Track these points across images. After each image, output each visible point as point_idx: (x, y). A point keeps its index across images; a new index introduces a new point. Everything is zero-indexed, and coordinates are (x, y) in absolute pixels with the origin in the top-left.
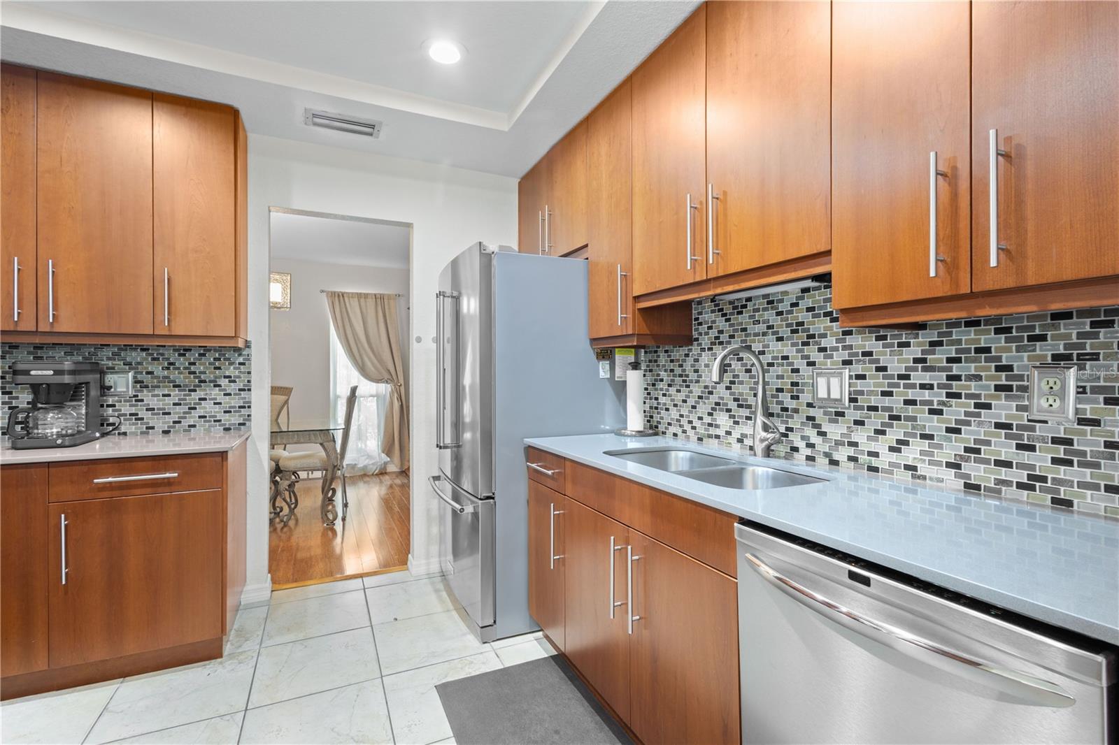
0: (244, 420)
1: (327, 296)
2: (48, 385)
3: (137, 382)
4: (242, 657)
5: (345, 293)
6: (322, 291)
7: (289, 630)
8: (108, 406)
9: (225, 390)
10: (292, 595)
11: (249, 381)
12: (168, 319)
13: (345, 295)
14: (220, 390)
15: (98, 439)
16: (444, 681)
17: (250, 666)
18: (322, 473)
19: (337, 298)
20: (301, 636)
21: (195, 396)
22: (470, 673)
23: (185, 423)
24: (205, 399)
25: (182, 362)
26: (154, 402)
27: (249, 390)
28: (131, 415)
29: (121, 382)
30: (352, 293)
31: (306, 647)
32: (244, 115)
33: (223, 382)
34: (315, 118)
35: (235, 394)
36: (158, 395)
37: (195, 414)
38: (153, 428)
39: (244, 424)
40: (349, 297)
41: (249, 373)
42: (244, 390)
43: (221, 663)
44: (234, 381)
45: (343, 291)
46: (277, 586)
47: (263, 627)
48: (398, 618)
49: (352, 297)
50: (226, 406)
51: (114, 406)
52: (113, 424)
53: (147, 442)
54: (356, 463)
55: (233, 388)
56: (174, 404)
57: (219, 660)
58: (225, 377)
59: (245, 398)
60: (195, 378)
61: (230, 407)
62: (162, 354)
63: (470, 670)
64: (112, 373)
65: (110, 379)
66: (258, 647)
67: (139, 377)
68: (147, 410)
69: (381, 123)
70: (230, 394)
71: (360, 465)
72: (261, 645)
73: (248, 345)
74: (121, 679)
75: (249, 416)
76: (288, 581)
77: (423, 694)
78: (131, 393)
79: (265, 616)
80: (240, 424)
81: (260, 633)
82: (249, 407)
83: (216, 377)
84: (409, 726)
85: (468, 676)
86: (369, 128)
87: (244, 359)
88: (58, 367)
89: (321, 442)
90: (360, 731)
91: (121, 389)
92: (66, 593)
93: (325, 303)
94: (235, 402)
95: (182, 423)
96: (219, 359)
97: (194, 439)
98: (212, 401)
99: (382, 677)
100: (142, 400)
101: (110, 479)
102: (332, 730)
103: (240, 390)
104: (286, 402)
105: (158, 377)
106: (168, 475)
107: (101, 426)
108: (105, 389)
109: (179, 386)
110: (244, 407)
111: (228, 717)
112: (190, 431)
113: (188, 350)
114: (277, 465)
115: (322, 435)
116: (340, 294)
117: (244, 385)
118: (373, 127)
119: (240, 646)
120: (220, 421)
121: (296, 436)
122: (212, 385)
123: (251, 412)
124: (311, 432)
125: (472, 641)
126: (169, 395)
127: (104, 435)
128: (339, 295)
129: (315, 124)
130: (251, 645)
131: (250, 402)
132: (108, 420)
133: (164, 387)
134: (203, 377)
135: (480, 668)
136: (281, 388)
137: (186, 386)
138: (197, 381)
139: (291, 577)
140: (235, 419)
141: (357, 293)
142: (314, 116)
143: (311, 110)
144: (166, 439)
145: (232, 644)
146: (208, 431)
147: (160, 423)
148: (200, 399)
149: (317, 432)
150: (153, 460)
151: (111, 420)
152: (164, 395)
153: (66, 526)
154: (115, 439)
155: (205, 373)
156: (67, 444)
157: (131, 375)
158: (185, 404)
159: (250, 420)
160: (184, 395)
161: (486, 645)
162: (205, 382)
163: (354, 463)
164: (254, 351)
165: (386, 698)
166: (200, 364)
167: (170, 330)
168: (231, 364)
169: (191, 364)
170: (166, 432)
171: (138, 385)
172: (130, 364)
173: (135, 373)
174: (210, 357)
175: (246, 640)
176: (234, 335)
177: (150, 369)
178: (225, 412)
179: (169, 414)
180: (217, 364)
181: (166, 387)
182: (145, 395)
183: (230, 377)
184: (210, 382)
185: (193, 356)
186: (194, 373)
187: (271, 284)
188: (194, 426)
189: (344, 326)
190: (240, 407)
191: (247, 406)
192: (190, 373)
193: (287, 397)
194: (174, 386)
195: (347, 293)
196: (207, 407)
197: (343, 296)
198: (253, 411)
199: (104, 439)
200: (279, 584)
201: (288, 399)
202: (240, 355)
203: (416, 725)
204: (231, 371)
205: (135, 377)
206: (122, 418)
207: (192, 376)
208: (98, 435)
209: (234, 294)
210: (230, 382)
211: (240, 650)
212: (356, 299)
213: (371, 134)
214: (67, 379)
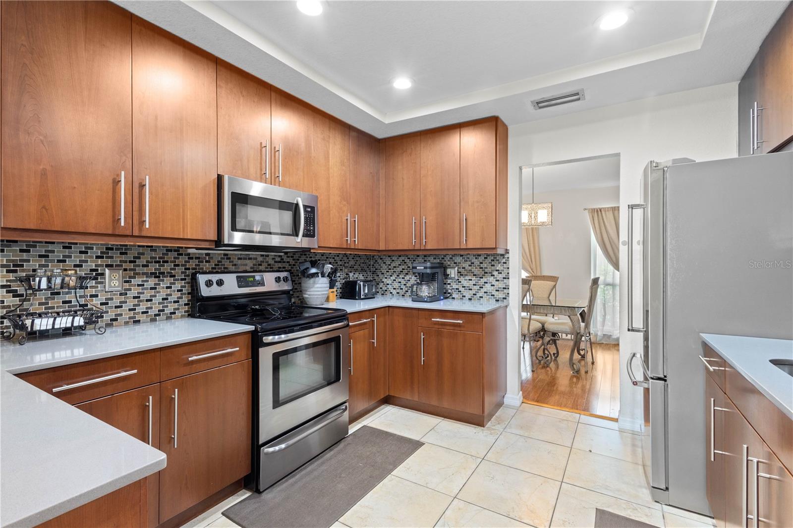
0: (506, 296)
1: (589, 213)
2: (422, 273)
3: (458, 272)
4: (493, 431)
5: (601, 208)
6: (585, 209)
7: (521, 428)
8: (449, 284)
9: (496, 278)
10: (532, 409)
11: (508, 273)
12: (466, 240)
13: (602, 210)
14: (494, 278)
15: (442, 300)
16: (605, 509)
17: (494, 438)
18: (571, 336)
19: (596, 213)
20: (526, 434)
21: (483, 280)
22: (630, 516)
23: (478, 295)
24: (487, 283)
25: (477, 262)
26: (465, 283)
27: (508, 278)
28: (456, 289)
29: (452, 272)
30: (608, 208)
31: (526, 441)
32: (503, 117)
33: (496, 273)
34: (540, 104)
35: (501, 281)
36: (467, 280)
37: (483, 290)
38: (465, 296)
39: (505, 298)
40: (605, 211)
41: (508, 268)
42: (505, 278)
43: (482, 430)
44: (501, 273)
45: (600, 207)
46: (525, 401)
47: (509, 420)
48: (592, 451)
49: (608, 211)
50: (496, 287)
51: (450, 284)
52: (450, 293)
53: (463, 303)
54: (611, 334)
55: (500, 277)
56: (474, 285)
57: (482, 428)
58: (496, 270)
59: (506, 283)
60: (482, 271)
61: (499, 288)
62: (468, 258)
63: (631, 514)
64: (449, 268)
65: (449, 271)
66: (502, 430)
67: (460, 270)
68: (463, 287)
69: (583, 89)
70: (498, 281)
71: (615, 337)
72: (505, 429)
73: (507, 252)
74: (443, 418)
75: (508, 294)
76: (533, 400)
77: (584, 507)
78: (456, 278)
79: (513, 415)
80: (503, 298)
81: (507, 423)
82: (508, 288)
83: (492, 271)
84: (565, 521)
85: (628, 517)
86: (576, 96)
87: (506, 260)
88: (425, 265)
89: (569, 315)
90: (533, 505)
91: (453, 276)
92: (424, 368)
93: (587, 216)
94: (501, 285)
95: (477, 295)
96: (493, 260)
97: (482, 304)
98: (490, 284)
99: (562, 482)
100: (460, 282)
101: (438, 320)
102: (519, 494)
103: (504, 278)
104: (555, 286)
105: (467, 270)
106: (459, 321)
107: (445, 294)
108: (446, 276)
109: (475, 275)
110: (505, 288)
111: (474, 458)
112: (480, 300)
113: (479, 255)
114: (543, 326)
115: (570, 310)
116: (599, 210)
117: (506, 275)
118: (577, 94)
119: (494, 426)
120: (494, 295)
121: (552, 309)
122: (490, 275)
123: (509, 291)
124: (562, 308)
125: (645, 494)
126: (471, 280)
127: (446, 298)
128: (597, 211)
129: (540, 108)
130: (500, 428)
131: (508, 286)
132: (448, 291)
133: (469, 275)
134: (486, 271)
135: (641, 517)
136: (552, 277)
137: (478, 275)
138: (483, 272)
139: (536, 398)
140: (500, 295)
141: (612, 207)
142: (538, 103)
143: (534, 101)
144: (470, 303)
145: (491, 423)
146: (488, 300)
147: (468, 294)
148: (485, 283)
149: (567, 308)
150: (453, 313)
151: (449, 291)
152: (469, 280)
153: (423, 338)
154: (450, 300)
155: (487, 268)
156: (428, 301)
157: (456, 269)
158: (478, 285)
159: (509, 296)
160: (478, 280)
161: (658, 504)
162: (487, 273)
163: (609, 334)
164: (510, 255)
165: (558, 496)
166: (485, 263)
167: (466, 246)
168: (499, 263)
169: (481, 263)
170: (470, 299)
171: (459, 274)
172: (456, 263)
173: (458, 268)
174: (490, 259)
175: (499, 424)
176: (495, 247)
177: (464, 266)
178: (496, 291)
179: (471, 289)
180: (493, 263)
181: (470, 275)
182: (462, 279)
183: (498, 270)
184: (490, 273)
185: (481, 259)
186: (482, 268)
187: (522, 211)
188: (482, 297)
189: (601, 233)
190: (504, 288)
191: (506, 288)
192: (480, 268)
193: (555, 283)
194: (473, 275)
195: (603, 208)
196: (488, 287)
197: (601, 211)
198: (511, 291)
199: (445, 300)
200: (528, 400)
201: (556, 285)
202: (504, 258)
203: (569, 523)
204: (499, 267)
205: (458, 270)
206: (453, 290)
207: (481, 270)
208: (442, 298)
209: (495, 223)
210: (498, 273)
211: (494, 428)
212: (611, 212)
213: (579, 99)
214: (428, 271)
